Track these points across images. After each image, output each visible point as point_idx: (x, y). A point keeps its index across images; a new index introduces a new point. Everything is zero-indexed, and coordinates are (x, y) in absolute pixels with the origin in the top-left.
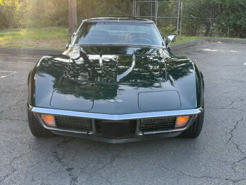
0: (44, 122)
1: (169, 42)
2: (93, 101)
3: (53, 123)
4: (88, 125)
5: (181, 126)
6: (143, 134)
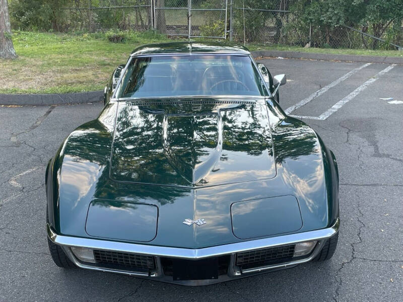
0: (76, 257)
3: (91, 258)
4: (149, 263)
5: (303, 254)
6: (241, 273)
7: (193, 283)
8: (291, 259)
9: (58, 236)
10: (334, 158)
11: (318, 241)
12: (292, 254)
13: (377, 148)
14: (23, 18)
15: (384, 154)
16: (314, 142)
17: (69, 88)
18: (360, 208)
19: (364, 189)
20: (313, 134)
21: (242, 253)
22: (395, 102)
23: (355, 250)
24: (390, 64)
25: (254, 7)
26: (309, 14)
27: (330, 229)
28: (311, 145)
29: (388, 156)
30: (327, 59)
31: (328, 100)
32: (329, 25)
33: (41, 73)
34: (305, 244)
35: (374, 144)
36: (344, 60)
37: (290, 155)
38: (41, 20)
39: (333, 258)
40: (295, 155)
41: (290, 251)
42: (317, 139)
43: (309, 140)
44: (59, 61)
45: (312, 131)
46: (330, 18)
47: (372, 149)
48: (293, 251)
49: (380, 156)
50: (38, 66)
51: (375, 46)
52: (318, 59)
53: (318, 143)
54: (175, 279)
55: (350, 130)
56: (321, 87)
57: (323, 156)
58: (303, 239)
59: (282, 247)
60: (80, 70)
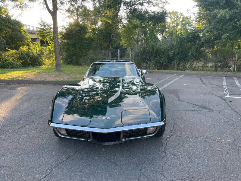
0: (59, 132)
1: (143, 74)
2: (91, 118)
3: (65, 133)
4: (88, 135)
5: (151, 132)
6: (125, 140)
7: (106, 144)
8: (146, 134)
9: (52, 123)
10: (164, 97)
11: (157, 127)
12: (147, 132)
13: (179, 98)
14: (68, 61)
15: (182, 101)
16: (156, 91)
17: (77, 79)
18: (174, 118)
19: (175, 111)
20: (156, 88)
21: (125, 131)
22: (185, 85)
23: (172, 132)
24: (183, 74)
25: (139, 58)
26: (156, 60)
27: (162, 122)
28: (155, 91)
29: (183, 101)
30: (162, 73)
31: (162, 84)
32: (162, 63)
33: (68, 75)
34: (152, 128)
35: (178, 97)
36: (168, 73)
37: (147, 95)
38: (73, 62)
39: (164, 135)
40: (149, 95)
41: (146, 131)
42: (157, 90)
43: (154, 90)
44: (75, 72)
45: (156, 87)
46: (163, 61)
47: (177, 99)
48: (147, 131)
49: (180, 101)
50: (68, 73)
51: (177, 70)
52: (159, 73)
53: (158, 91)
54: (98, 142)
55: (170, 93)
56: (160, 81)
57: (160, 97)
58: (151, 126)
59: (142, 129)
60: (81, 75)
